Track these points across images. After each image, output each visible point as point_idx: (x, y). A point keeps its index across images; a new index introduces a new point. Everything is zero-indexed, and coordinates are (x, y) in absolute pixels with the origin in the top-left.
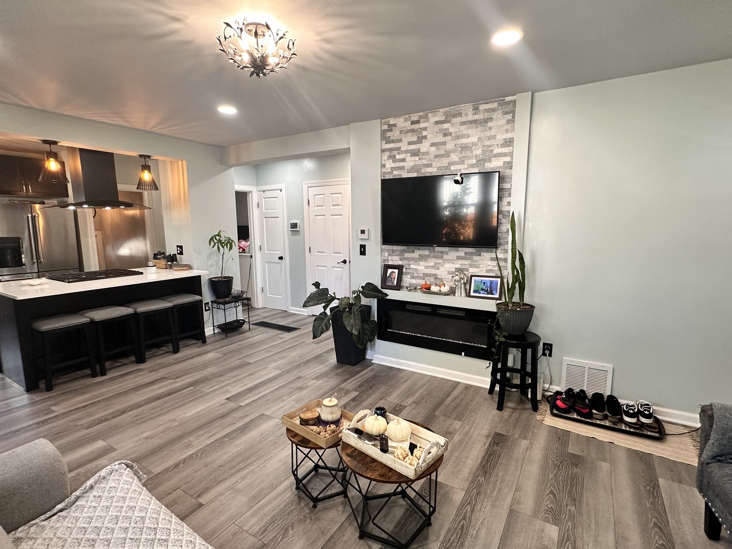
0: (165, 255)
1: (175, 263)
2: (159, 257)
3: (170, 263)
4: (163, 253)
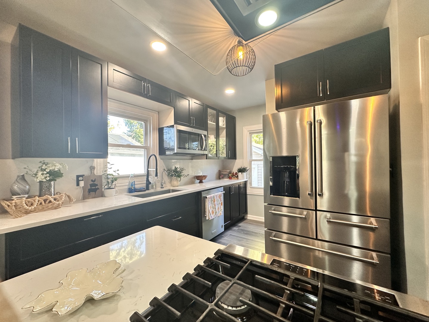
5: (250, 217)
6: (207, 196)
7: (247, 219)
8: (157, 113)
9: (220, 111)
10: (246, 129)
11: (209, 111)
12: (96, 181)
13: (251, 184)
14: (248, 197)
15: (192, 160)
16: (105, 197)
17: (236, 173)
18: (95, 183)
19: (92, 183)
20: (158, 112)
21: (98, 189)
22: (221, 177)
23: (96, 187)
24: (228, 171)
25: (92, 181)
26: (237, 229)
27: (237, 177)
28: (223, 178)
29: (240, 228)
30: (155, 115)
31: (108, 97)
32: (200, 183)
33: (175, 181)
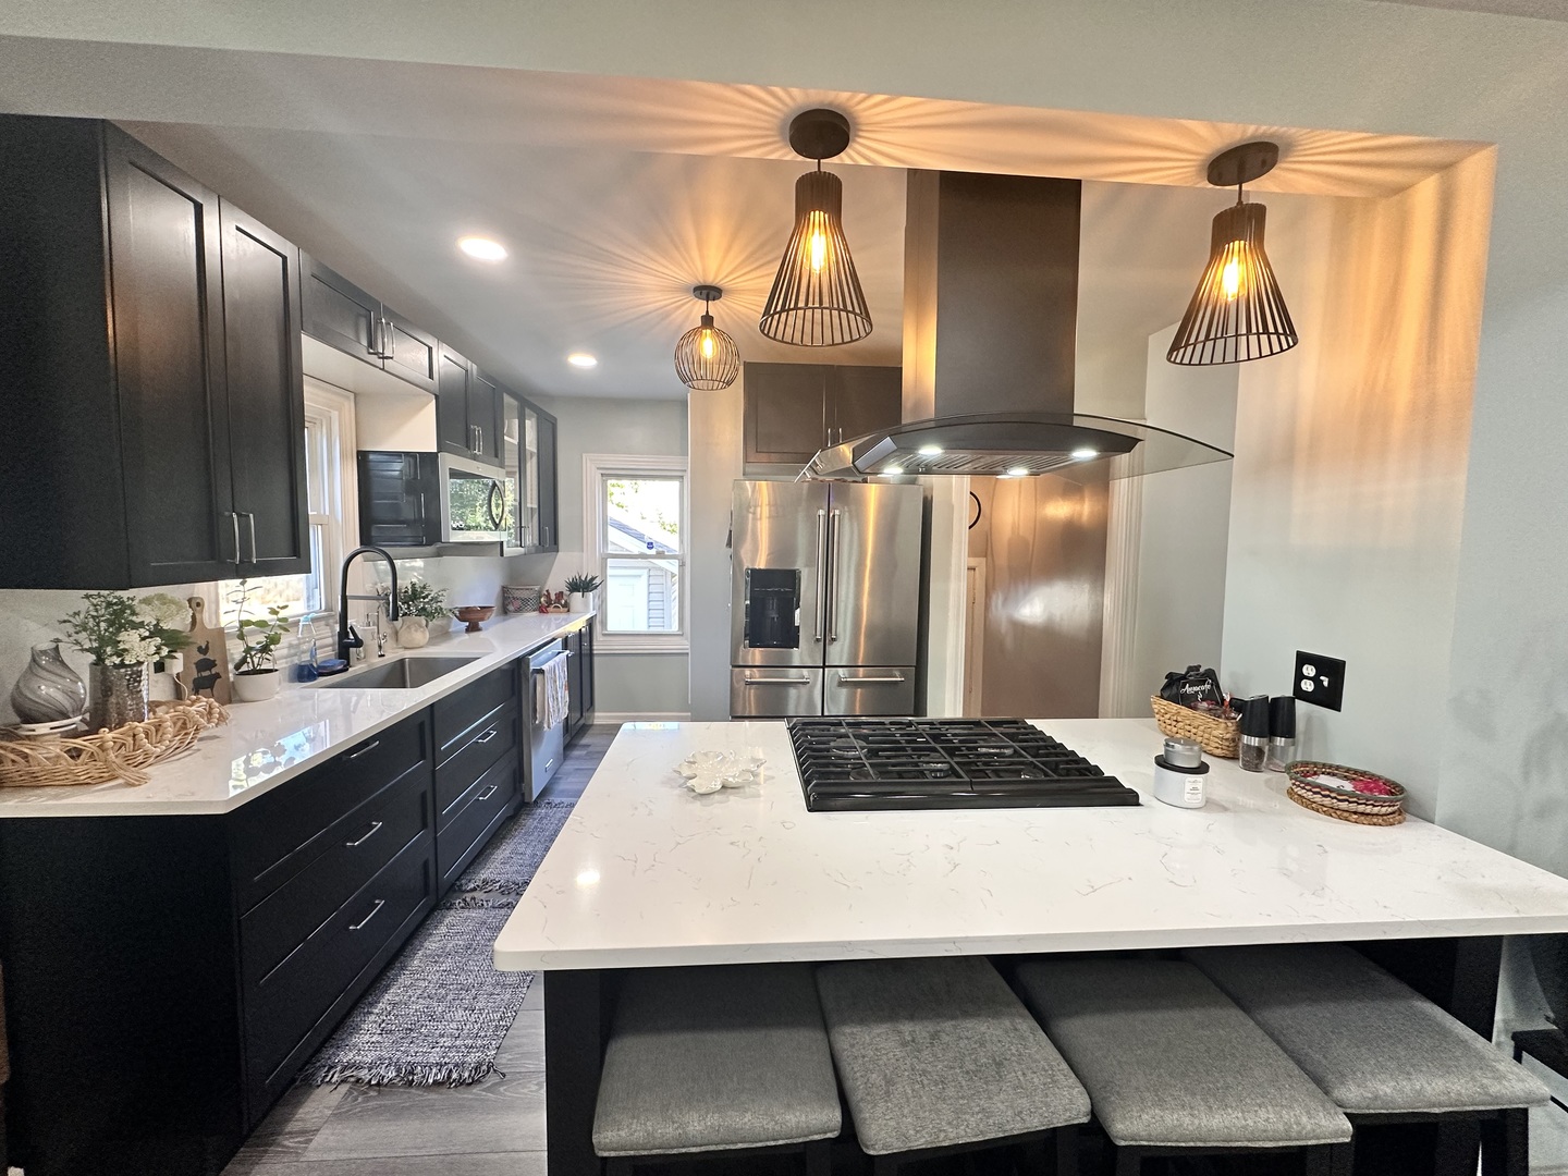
0: (1216, 684)
1: (1280, 741)
2: (1189, 689)
3: (1255, 741)
4: (1211, 675)
5: (599, 717)
6: (544, 667)
7: (592, 725)
8: (352, 396)
9: (529, 401)
10: (591, 460)
11: (507, 399)
12: (210, 651)
13: (604, 624)
14: (596, 660)
15: (442, 556)
16: (242, 701)
17: (560, 595)
18: (207, 656)
19: (202, 657)
20: (356, 395)
21: (218, 676)
22: (511, 608)
23: (214, 671)
24: (537, 588)
25: (200, 650)
26: (585, 752)
27: (566, 606)
28: (519, 610)
29: (590, 749)
30: (346, 404)
31: (304, 371)
32: (468, 630)
33: (416, 631)
